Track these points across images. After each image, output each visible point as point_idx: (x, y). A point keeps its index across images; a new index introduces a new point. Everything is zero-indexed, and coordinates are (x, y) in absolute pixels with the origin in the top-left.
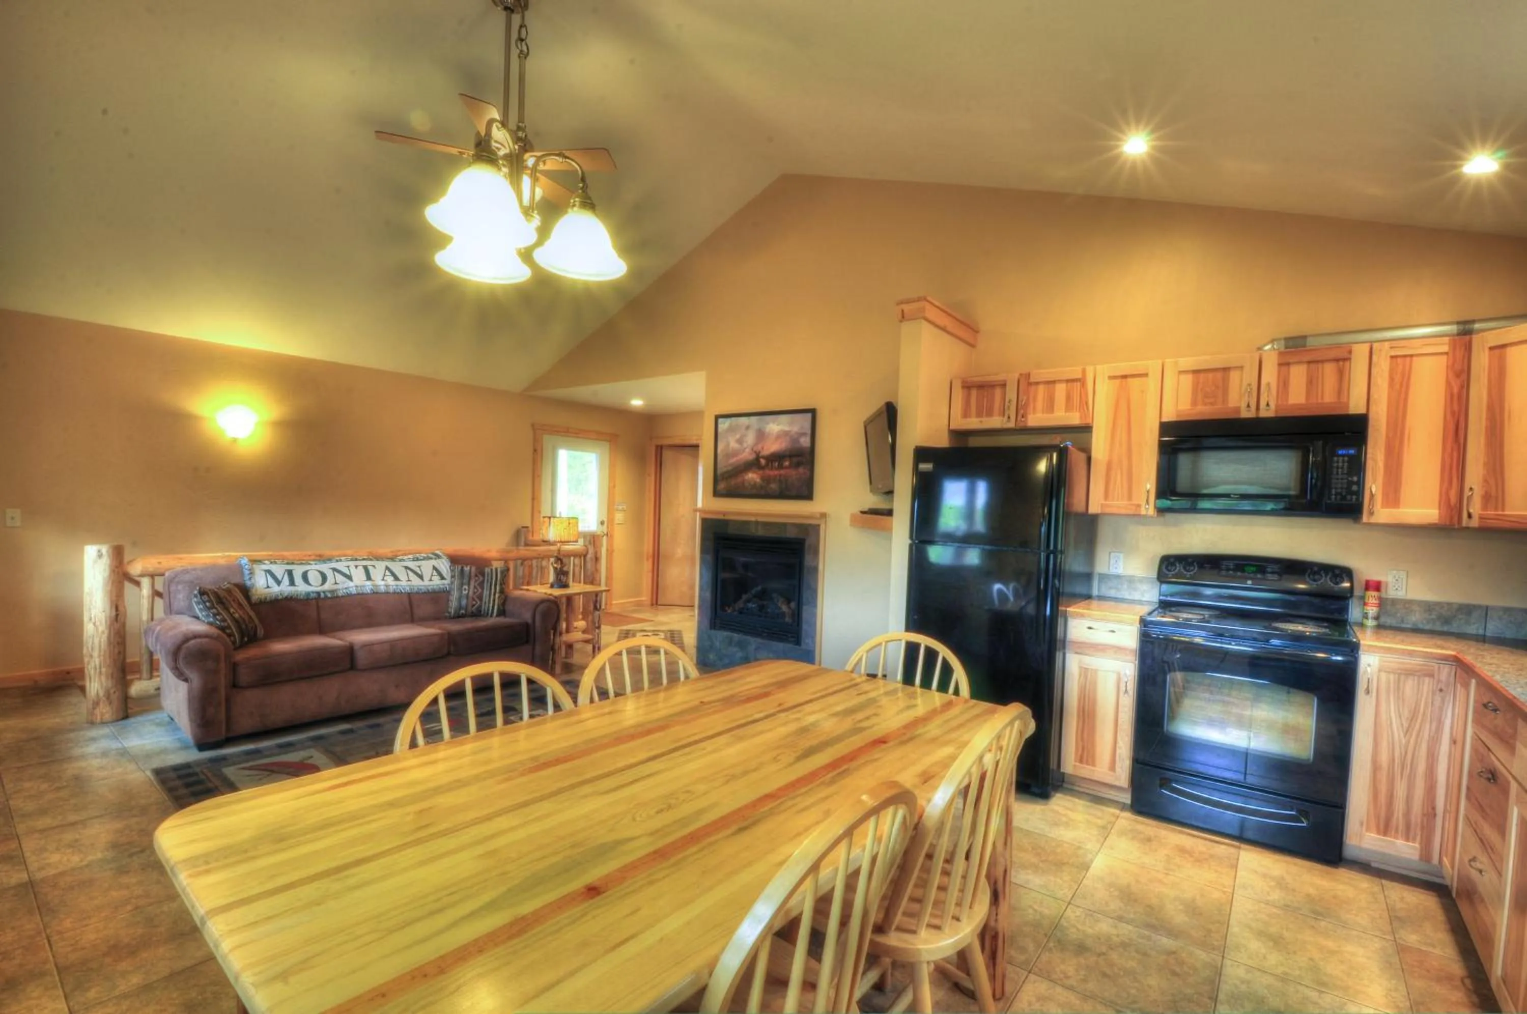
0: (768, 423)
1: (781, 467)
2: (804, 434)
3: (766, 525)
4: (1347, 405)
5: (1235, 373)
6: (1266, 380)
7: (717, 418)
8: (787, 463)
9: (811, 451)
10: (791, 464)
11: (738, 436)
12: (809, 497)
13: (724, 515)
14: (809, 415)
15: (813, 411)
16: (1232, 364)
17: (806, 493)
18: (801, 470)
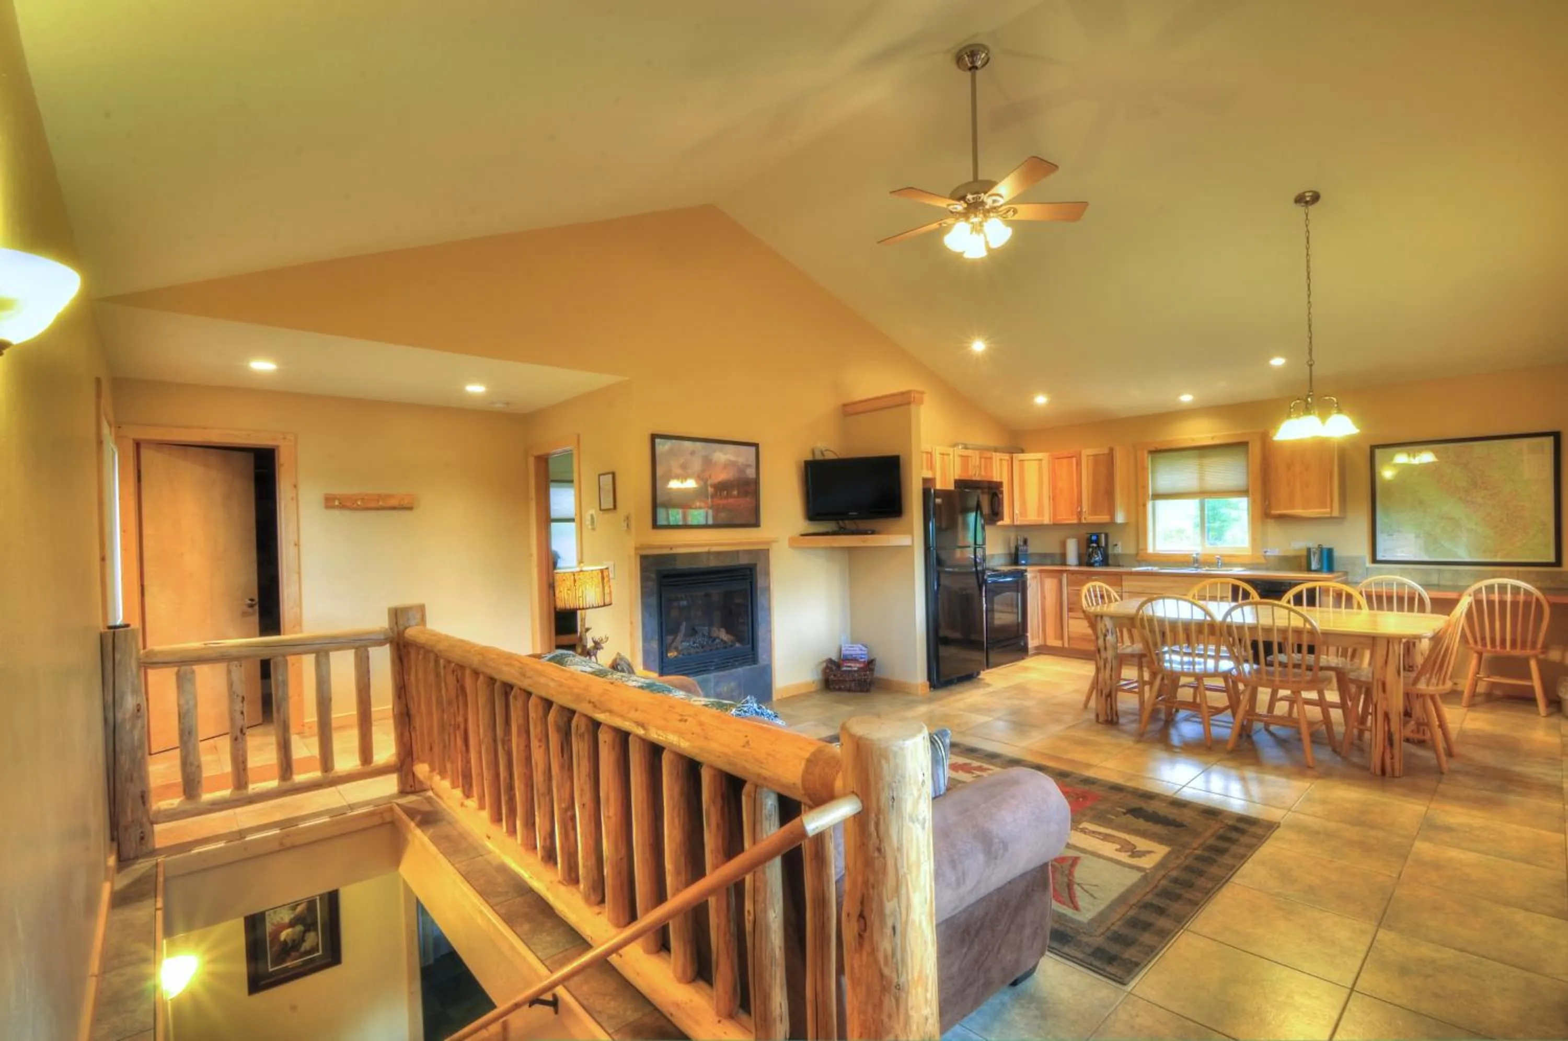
0: (715, 451)
1: (729, 496)
2: (749, 466)
3: (719, 554)
4: (992, 477)
5: (970, 459)
6: (978, 463)
7: (654, 437)
8: (735, 493)
9: (756, 482)
10: (739, 493)
11: (682, 461)
12: (756, 524)
13: (671, 549)
14: (753, 449)
15: (756, 445)
16: (970, 455)
17: (753, 521)
18: (748, 499)
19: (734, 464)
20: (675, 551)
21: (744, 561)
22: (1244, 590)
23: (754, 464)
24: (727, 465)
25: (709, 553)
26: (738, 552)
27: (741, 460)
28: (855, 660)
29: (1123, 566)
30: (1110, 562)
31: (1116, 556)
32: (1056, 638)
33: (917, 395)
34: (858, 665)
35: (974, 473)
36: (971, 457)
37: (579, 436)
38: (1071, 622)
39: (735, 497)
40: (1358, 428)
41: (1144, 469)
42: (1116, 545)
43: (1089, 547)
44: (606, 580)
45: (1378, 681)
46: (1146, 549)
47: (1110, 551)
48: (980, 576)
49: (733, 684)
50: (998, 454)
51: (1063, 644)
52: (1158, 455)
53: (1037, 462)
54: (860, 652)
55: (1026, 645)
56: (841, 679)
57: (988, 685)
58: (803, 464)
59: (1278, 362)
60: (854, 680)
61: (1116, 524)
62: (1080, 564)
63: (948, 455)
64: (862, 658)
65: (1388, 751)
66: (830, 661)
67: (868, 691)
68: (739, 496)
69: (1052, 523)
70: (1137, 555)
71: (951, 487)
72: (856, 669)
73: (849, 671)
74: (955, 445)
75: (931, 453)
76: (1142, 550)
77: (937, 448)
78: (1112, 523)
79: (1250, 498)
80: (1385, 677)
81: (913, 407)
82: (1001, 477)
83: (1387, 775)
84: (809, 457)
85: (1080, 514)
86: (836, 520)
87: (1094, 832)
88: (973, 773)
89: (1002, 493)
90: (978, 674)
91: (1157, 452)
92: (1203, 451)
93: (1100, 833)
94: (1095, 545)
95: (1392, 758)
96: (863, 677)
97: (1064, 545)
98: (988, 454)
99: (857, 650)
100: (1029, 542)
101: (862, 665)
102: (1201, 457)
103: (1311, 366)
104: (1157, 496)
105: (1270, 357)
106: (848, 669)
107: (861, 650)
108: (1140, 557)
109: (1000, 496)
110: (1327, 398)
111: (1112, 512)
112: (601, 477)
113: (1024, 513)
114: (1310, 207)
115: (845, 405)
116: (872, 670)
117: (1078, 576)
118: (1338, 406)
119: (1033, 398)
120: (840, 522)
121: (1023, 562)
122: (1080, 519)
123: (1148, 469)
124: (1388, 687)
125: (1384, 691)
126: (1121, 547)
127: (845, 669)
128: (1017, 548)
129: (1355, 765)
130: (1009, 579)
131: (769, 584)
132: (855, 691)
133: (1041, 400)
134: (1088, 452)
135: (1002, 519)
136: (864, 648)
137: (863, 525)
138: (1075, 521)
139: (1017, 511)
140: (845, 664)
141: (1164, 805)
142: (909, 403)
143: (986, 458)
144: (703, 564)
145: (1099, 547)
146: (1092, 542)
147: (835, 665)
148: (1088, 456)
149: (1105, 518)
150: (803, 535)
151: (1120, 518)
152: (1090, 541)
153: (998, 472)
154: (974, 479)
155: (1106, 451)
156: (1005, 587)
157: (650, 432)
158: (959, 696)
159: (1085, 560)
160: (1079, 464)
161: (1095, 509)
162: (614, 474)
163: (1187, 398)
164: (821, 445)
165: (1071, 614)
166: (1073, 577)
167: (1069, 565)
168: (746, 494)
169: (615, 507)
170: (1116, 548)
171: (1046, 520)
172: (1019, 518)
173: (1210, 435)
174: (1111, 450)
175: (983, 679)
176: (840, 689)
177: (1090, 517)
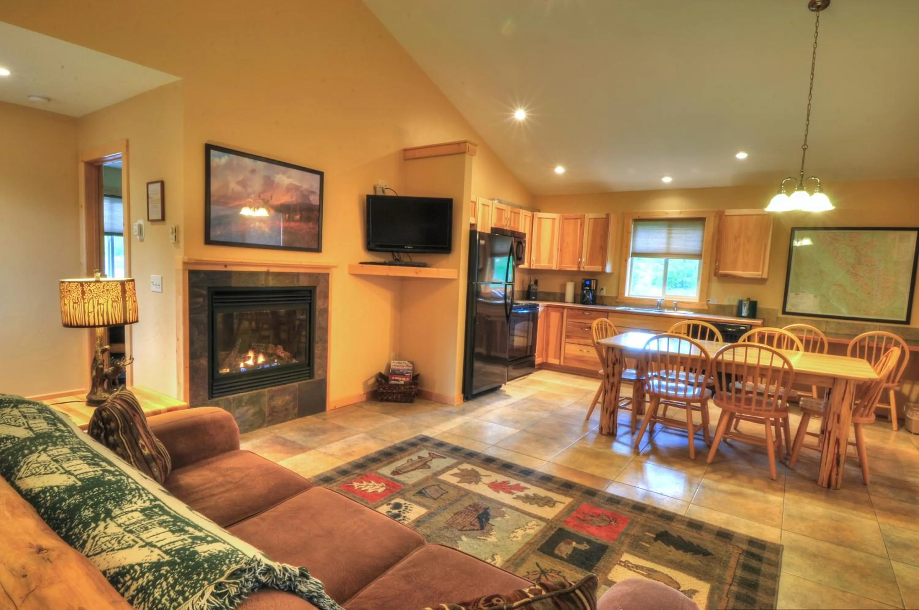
0: (277, 173)
2: (313, 193)
5: (504, 212)
6: (509, 217)
7: (209, 148)
8: (298, 217)
9: (320, 209)
10: (301, 218)
11: (241, 178)
12: (318, 250)
13: (226, 266)
14: (318, 177)
15: (321, 174)
16: (504, 208)
17: (315, 246)
18: (311, 225)
19: (297, 188)
20: (229, 269)
21: (304, 282)
22: (711, 330)
23: (318, 191)
24: (290, 189)
25: (268, 273)
26: (298, 274)
27: (305, 186)
28: (402, 374)
29: (606, 305)
30: (597, 302)
31: (602, 297)
32: (555, 358)
33: (471, 146)
34: (404, 379)
35: (505, 224)
36: (505, 210)
37: (127, 141)
38: (568, 346)
39: (296, 221)
40: (833, 205)
41: (629, 233)
42: (602, 289)
43: (583, 289)
44: (128, 294)
45: (834, 413)
46: (624, 293)
47: (598, 294)
48: (508, 308)
49: (287, 398)
50: (524, 211)
51: (560, 362)
52: (637, 223)
53: (551, 220)
54: (407, 368)
55: (534, 362)
56: (389, 391)
57: (508, 397)
58: (365, 198)
59: (742, 156)
60: (400, 393)
61: (606, 273)
62: (575, 302)
63: (488, 206)
64: (407, 373)
65: (835, 470)
66: (381, 375)
67: (412, 402)
68: (301, 220)
69: (558, 269)
70: (617, 297)
71: (489, 231)
72: (402, 383)
73: (398, 385)
74: (493, 199)
75: (475, 203)
76: (621, 294)
77: (480, 199)
78: (603, 272)
79: (702, 261)
80: (840, 411)
81: (467, 156)
82: (524, 230)
83: (832, 488)
84: (372, 193)
85: (580, 263)
86: (393, 252)
87: (637, 567)
88: (513, 494)
89: (525, 242)
90: (500, 386)
91: (641, 221)
92: (671, 222)
93: (642, 568)
94: (588, 288)
95: (837, 475)
96: (408, 390)
97: (564, 287)
98: (517, 210)
99: (403, 366)
100: (539, 283)
101: (407, 379)
102: (670, 227)
103: (805, 149)
104: (636, 254)
105: (737, 152)
106: (396, 382)
107: (407, 366)
108: (619, 300)
109: (524, 245)
110: (813, 178)
111: (604, 265)
112: (150, 186)
113: (538, 260)
114: (821, 12)
115: (405, 150)
116: (416, 384)
117: (576, 311)
118: (820, 187)
119: (554, 168)
120: (396, 254)
121: (533, 298)
122: (579, 267)
123: (631, 233)
124: (842, 419)
125: (838, 421)
126: (606, 291)
127: (393, 382)
128: (529, 287)
129: (803, 478)
130: (525, 311)
131: (328, 306)
132: (400, 402)
133: (560, 170)
134: (590, 216)
135: (523, 263)
136: (410, 365)
137: (417, 258)
138: (576, 269)
139: (533, 258)
140: (393, 378)
141: (683, 527)
142: (464, 153)
143: (515, 213)
144: (261, 283)
145: (590, 289)
146: (586, 286)
147: (384, 379)
148: (590, 219)
149: (597, 268)
150: (361, 263)
151: (608, 269)
152: (584, 285)
153: (523, 227)
154: (505, 228)
155: (604, 216)
156: (522, 317)
157: (205, 141)
158: (488, 408)
159: (580, 298)
160: (582, 225)
161: (591, 261)
162: (162, 183)
163: (667, 180)
164: (382, 183)
165: (567, 340)
166: (572, 312)
167: (567, 302)
168: (308, 219)
169: (163, 218)
170: (602, 291)
171: (554, 267)
172: (534, 264)
173: (679, 211)
174: (608, 215)
175: (504, 391)
176: (388, 400)
177: (587, 267)
